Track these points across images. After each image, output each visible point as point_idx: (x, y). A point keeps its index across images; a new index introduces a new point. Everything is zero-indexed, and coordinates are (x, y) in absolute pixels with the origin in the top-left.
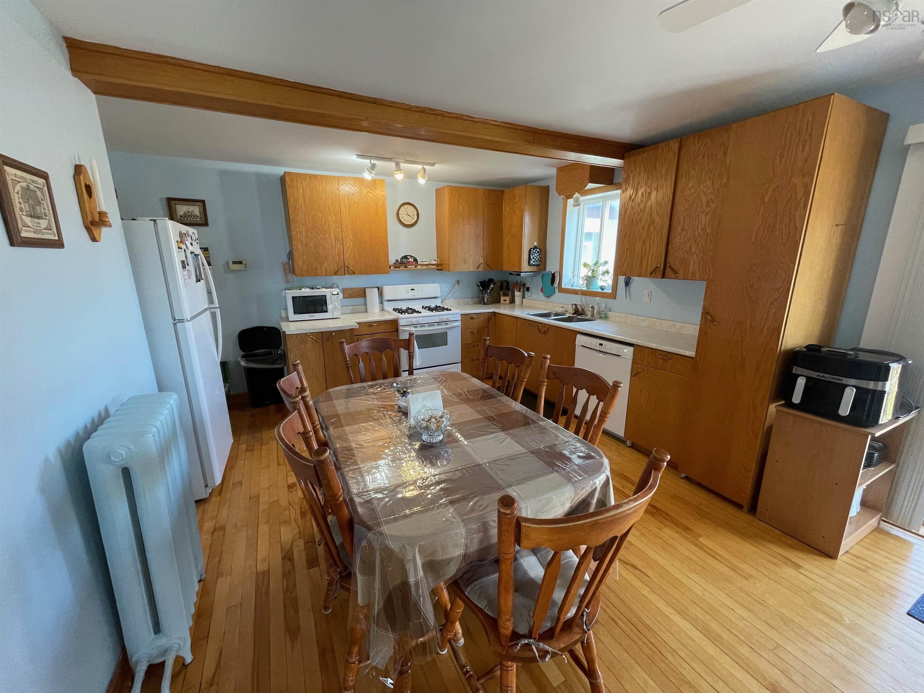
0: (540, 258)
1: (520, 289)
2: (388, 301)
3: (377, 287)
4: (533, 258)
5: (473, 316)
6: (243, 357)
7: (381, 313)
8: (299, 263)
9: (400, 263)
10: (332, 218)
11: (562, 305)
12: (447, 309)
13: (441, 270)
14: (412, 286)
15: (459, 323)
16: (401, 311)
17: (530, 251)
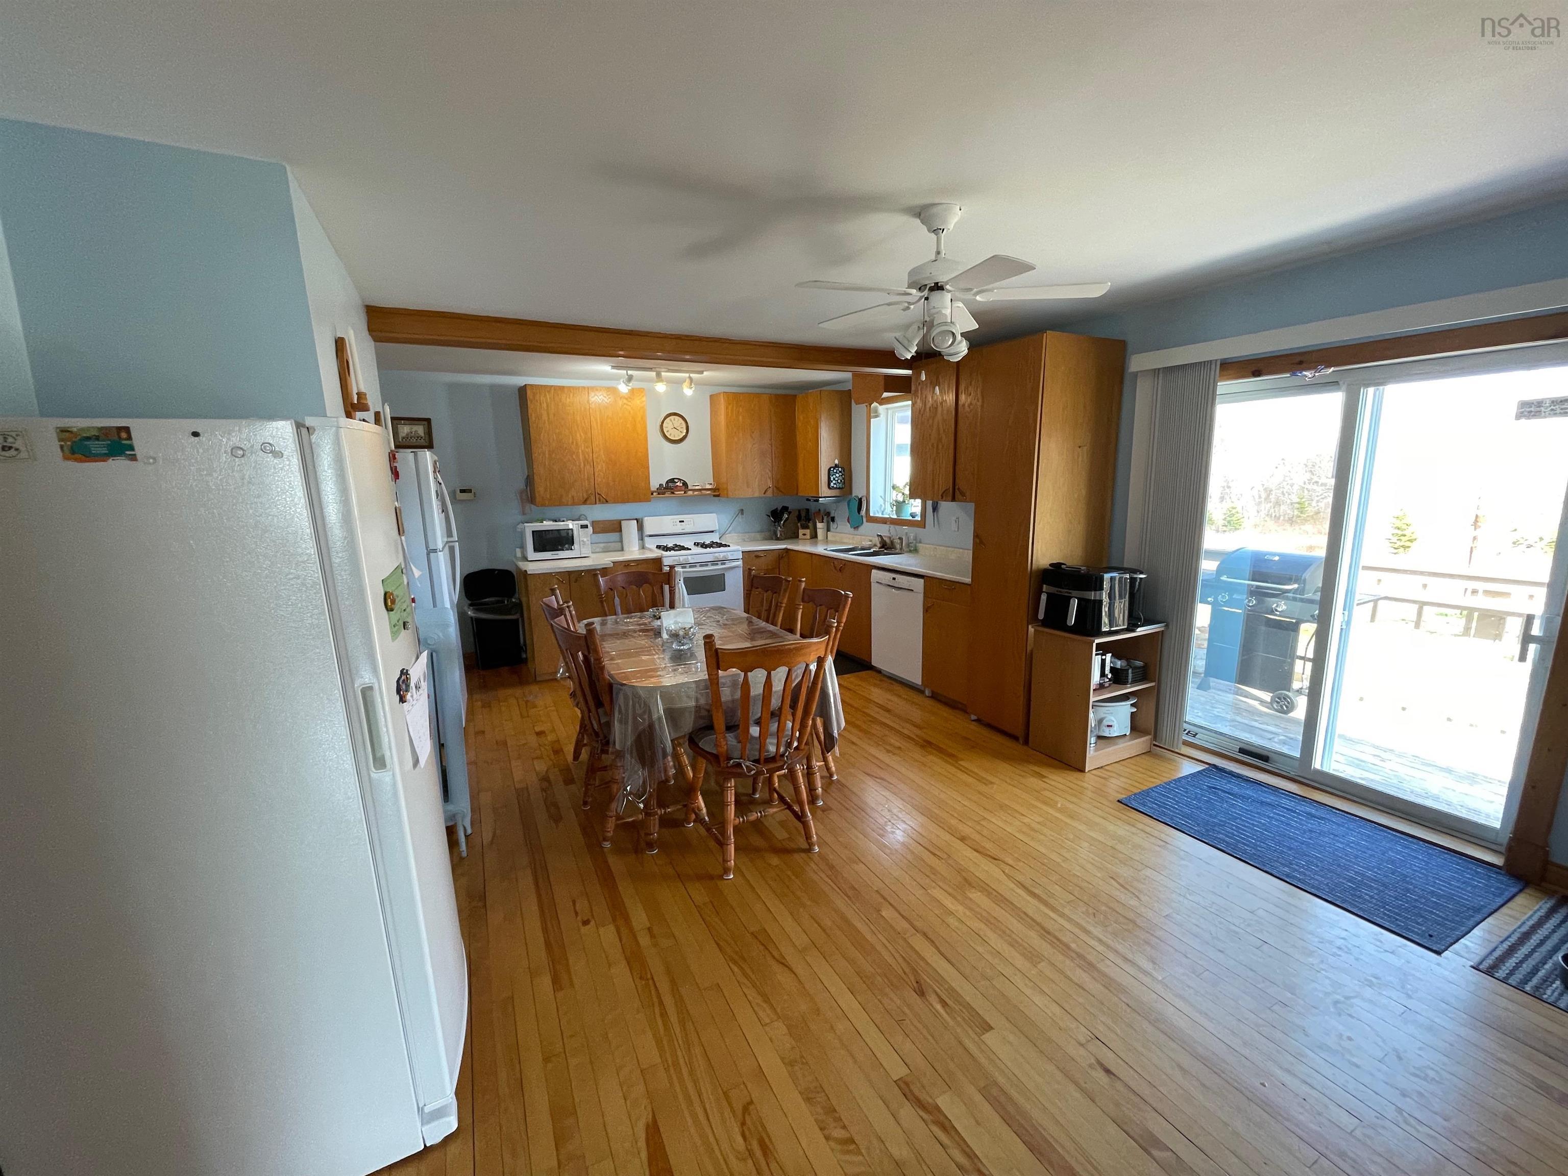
0: (843, 479)
1: (823, 519)
2: (651, 536)
3: (636, 519)
4: (834, 479)
5: (759, 554)
6: (471, 605)
7: (641, 551)
8: (540, 489)
9: (665, 488)
10: (580, 435)
11: (871, 538)
12: (726, 546)
13: (718, 496)
14: (681, 517)
15: (740, 563)
16: (666, 549)
17: (829, 470)
